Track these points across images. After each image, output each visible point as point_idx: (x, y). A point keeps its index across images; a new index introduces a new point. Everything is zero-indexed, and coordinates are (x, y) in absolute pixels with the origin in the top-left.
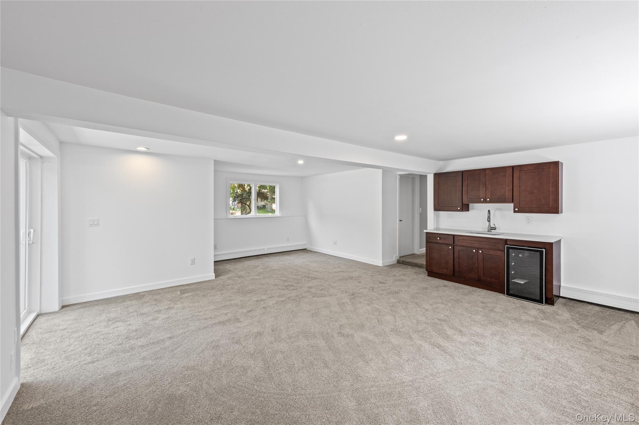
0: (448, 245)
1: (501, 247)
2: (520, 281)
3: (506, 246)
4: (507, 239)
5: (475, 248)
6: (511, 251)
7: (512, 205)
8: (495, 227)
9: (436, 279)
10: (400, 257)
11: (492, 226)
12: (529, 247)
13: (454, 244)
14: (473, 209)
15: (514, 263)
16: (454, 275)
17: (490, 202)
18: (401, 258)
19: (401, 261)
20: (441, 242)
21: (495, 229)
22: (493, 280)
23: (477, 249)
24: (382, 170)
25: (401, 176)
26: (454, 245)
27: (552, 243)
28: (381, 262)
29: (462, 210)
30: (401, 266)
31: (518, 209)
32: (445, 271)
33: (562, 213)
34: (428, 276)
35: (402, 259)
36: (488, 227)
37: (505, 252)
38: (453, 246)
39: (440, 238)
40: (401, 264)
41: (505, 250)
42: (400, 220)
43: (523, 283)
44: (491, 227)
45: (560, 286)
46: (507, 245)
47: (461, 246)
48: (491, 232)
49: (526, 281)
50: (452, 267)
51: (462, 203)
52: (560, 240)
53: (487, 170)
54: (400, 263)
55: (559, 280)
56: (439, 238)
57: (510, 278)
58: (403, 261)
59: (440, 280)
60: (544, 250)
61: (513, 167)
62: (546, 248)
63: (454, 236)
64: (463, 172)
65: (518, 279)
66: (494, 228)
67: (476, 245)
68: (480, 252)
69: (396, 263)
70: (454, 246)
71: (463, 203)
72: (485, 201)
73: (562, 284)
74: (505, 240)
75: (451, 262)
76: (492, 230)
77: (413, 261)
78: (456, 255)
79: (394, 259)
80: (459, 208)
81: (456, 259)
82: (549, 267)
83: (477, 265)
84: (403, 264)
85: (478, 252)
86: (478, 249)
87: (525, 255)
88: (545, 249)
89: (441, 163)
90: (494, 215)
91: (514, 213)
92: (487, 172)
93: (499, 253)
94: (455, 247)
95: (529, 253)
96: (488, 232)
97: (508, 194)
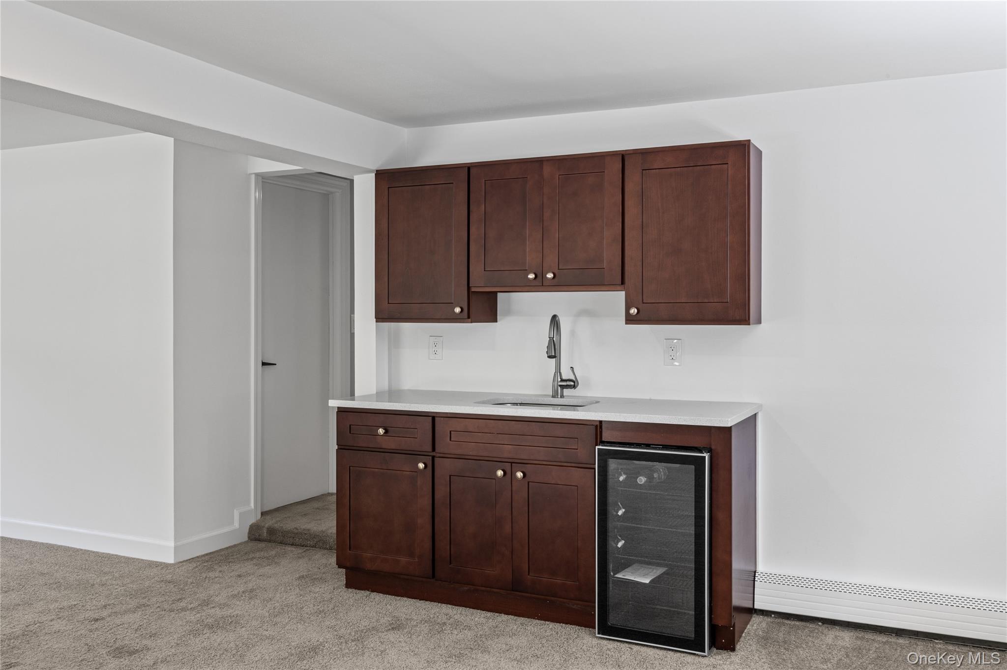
0: (414, 455)
1: (582, 454)
2: (640, 576)
3: (597, 447)
4: (601, 422)
5: (499, 462)
6: (613, 464)
7: (619, 297)
8: (574, 379)
9: (374, 595)
10: (263, 514)
11: (566, 374)
12: (665, 447)
13: (434, 449)
14: (508, 313)
15: (624, 510)
16: (434, 576)
17: (558, 285)
18: (268, 517)
19: (265, 531)
20: (391, 443)
21: (574, 387)
22: (559, 581)
23: (507, 466)
24: (173, 139)
25: (266, 181)
26: (433, 454)
27: (728, 430)
28: (171, 544)
29: (468, 316)
30: (258, 555)
31: (638, 312)
32: (403, 560)
33: (759, 321)
34: (350, 584)
35: (270, 522)
36: (554, 380)
37: (595, 469)
38: (429, 460)
39: (386, 432)
40: (263, 545)
41: (595, 464)
42: (264, 364)
43: (647, 581)
44: (562, 380)
45: (755, 572)
46: (603, 443)
47: (459, 457)
48: (562, 396)
49: (659, 571)
50: (428, 544)
51: (469, 287)
52: (755, 416)
53: (545, 163)
54: (259, 540)
55: (752, 554)
56: (381, 431)
57: (611, 566)
58: (271, 531)
59: (389, 597)
60: (706, 455)
61: (623, 157)
62: (713, 447)
63: (433, 417)
64: (472, 171)
65: (635, 566)
66: (574, 382)
67: (507, 451)
68: (519, 475)
69: (246, 539)
70: (433, 457)
71: (473, 289)
72: (540, 284)
73: (761, 568)
74: (597, 426)
75: (424, 521)
76: (566, 392)
77: (308, 526)
78: (441, 492)
79: (236, 525)
80: (458, 310)
81: (443, 513)
82: (720, 515)
83: (507, 528)
84: (270, 541)
85: (513, 474)
86: (511, 464)
87: (656, 475)
88: (710, 450)
89: (405, 134)
90: (573, 333)
91: (626, 324)
92: (547, 170)
93: (576, 476)
94: (436, 460)
95: (668, 468)
96: (553, 397)
97: (610, 256)
